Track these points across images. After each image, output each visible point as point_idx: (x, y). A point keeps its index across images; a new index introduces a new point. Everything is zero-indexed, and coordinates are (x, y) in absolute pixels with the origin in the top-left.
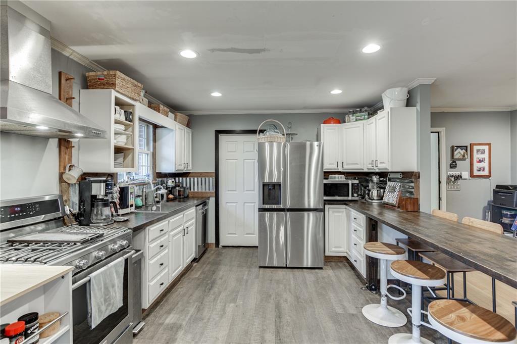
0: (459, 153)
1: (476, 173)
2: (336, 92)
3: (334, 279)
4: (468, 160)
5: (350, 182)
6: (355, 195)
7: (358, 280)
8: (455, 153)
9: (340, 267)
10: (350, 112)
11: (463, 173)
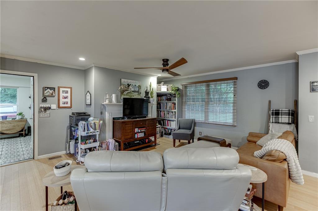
0: (49, 91)
4: (56, 97)
8: (46, 92)
11: (52, 105)
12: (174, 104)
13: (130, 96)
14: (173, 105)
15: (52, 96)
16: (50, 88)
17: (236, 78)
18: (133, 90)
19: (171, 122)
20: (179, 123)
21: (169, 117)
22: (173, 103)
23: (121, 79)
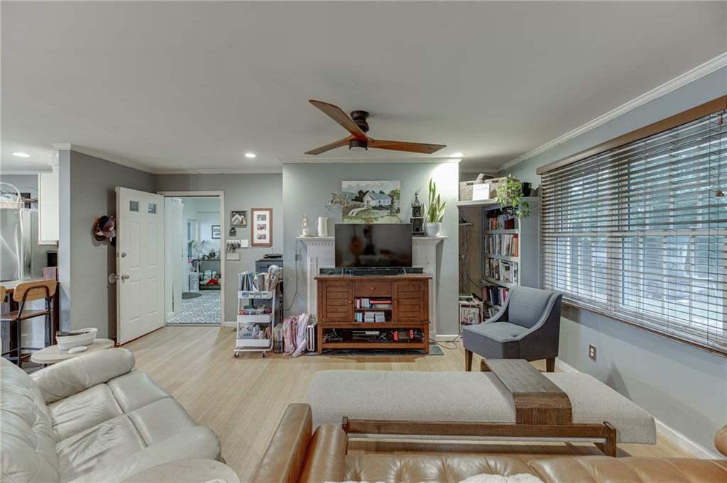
0: (237, 218)
1: (256, 241)
4: (248, 226)
8: (233, 219)
11: (242, 241)
13: (365, 219)
15: (241, 225)
16: (240, 213)
18: (373, 203)
22: (516, 236)
23: (340, 182)
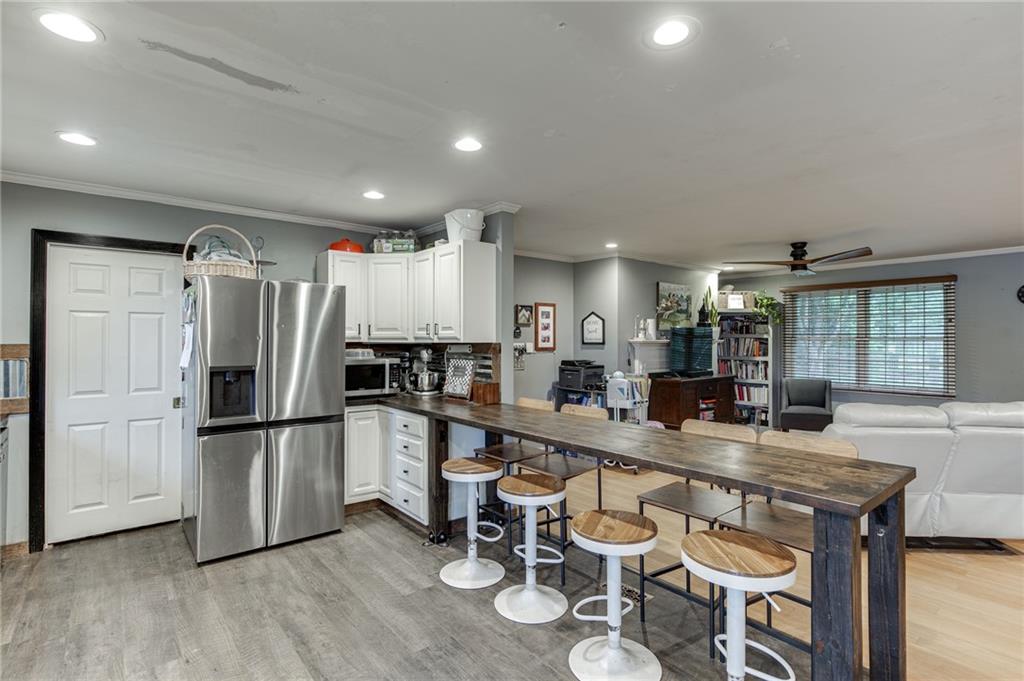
0: (524, 314)
1: (541, 345)
2: (373, 195)
3: (372, 544)
4: (533, 326)
5: (387, 361)
6: (395, 385)
7: (411, 534)
8: (520, 315)
9: (371, 521)
10: (381, 234)
11: (527, 344)
12: (763, 342)
14: (757, 343)
15: (527, 323)
16: (526, 308)
17: (954, 278)
19: (752, 389)
20: (777, 389)
21: (743, 375)
22: (756, 339)
23: (658, 284)
